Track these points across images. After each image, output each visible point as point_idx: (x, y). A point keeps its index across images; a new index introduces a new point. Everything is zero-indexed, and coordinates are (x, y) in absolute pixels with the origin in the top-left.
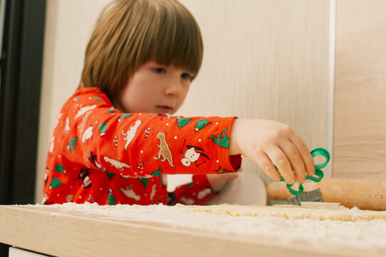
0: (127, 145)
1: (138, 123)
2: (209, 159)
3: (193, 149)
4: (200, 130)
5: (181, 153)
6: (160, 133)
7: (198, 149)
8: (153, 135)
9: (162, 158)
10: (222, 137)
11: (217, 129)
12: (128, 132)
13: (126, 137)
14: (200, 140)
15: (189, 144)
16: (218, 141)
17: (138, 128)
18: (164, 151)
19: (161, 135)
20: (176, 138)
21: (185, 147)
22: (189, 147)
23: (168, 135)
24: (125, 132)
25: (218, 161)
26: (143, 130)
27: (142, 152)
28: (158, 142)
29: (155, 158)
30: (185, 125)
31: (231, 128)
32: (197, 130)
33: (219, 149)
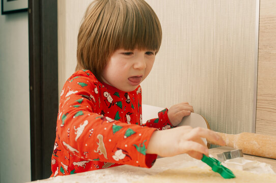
0: (76, 138)
1: (86, 122)
2: (131, 159)
3: (121, 151)
4: (127, 137)
5: (113, 151)
6: (99, 135)
7: (124, 151)
8: (95, 135)
9: (99, 152)
10: (141, 146)
11: (139, 139)
12: (78, 129)
13: (76, 131)
14: (126, 146)
15: (118, 147)
16: (138, 149)
17: (86, 127)
18: (101, 148)
19: (100, 136)
20: (110, 140)
21: (116, 148)
22: (118, 149)
23: (105, 138)
24: (76, 128)
25: (137, 162)
26: (89, 130)
27: (86, 145)
28: (98, 141)
29: (95, 151)
30: (117, 132)
31: (149, 140)
32: (125, 137)
33: (139, 155)
